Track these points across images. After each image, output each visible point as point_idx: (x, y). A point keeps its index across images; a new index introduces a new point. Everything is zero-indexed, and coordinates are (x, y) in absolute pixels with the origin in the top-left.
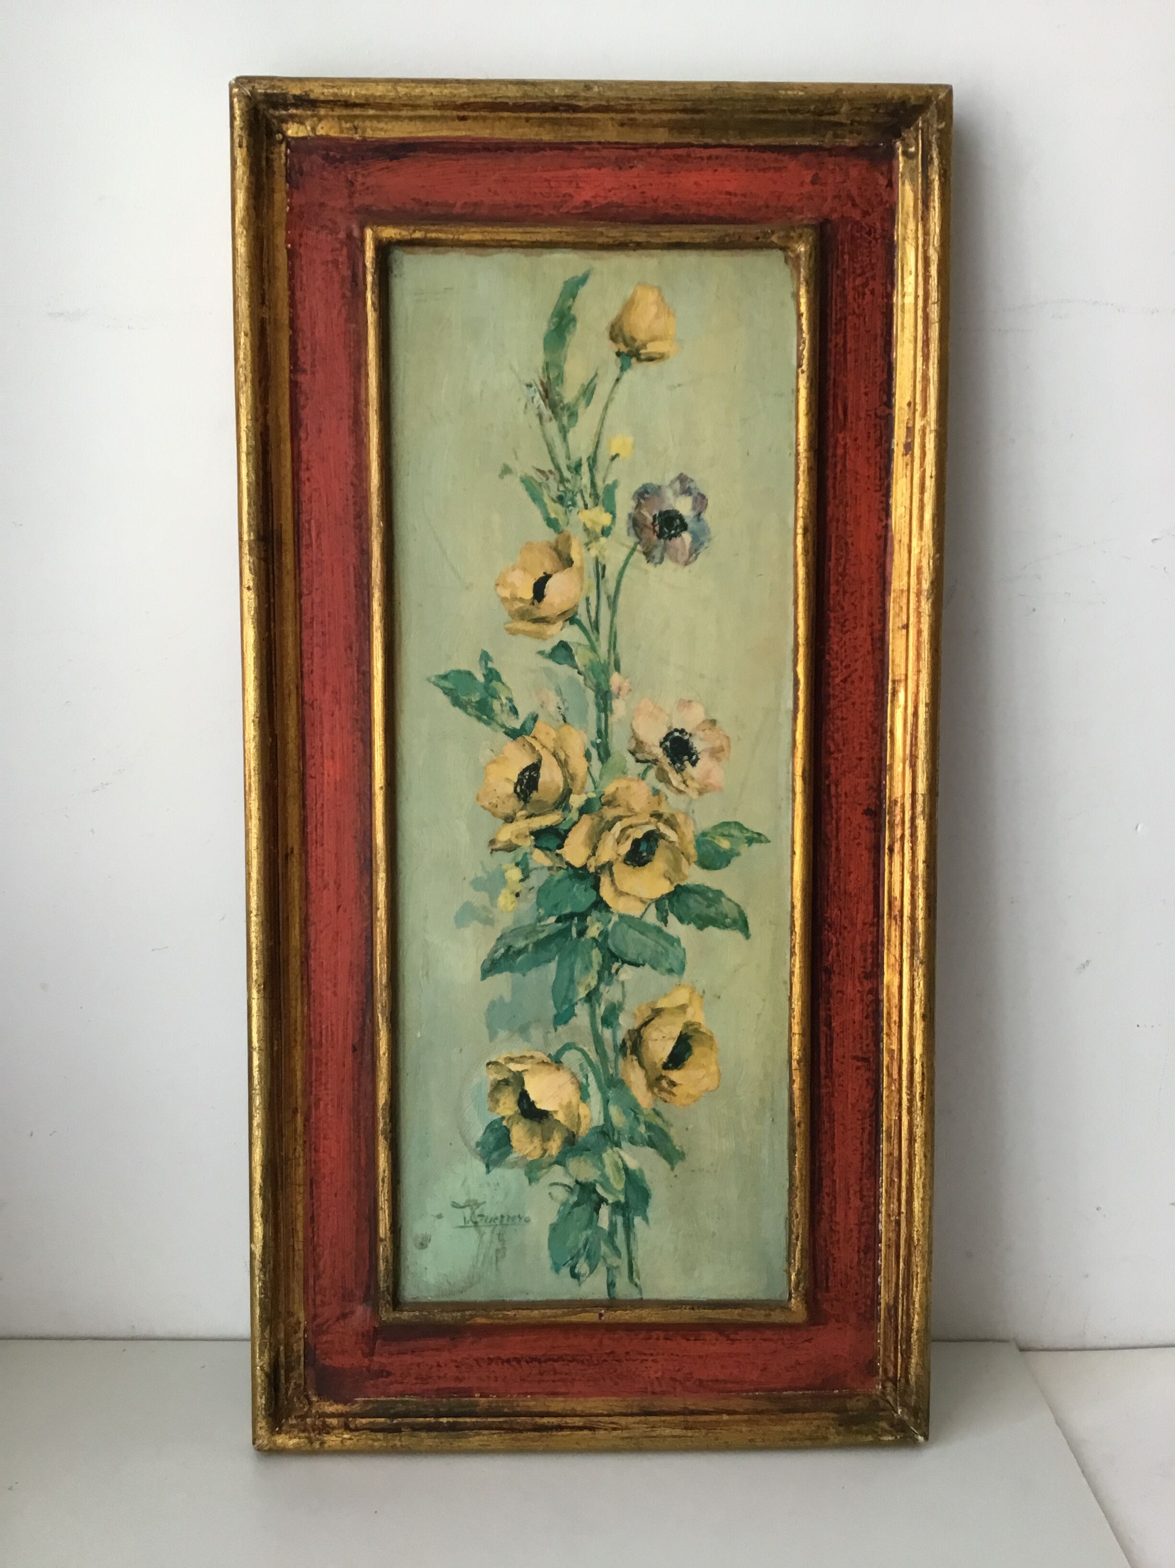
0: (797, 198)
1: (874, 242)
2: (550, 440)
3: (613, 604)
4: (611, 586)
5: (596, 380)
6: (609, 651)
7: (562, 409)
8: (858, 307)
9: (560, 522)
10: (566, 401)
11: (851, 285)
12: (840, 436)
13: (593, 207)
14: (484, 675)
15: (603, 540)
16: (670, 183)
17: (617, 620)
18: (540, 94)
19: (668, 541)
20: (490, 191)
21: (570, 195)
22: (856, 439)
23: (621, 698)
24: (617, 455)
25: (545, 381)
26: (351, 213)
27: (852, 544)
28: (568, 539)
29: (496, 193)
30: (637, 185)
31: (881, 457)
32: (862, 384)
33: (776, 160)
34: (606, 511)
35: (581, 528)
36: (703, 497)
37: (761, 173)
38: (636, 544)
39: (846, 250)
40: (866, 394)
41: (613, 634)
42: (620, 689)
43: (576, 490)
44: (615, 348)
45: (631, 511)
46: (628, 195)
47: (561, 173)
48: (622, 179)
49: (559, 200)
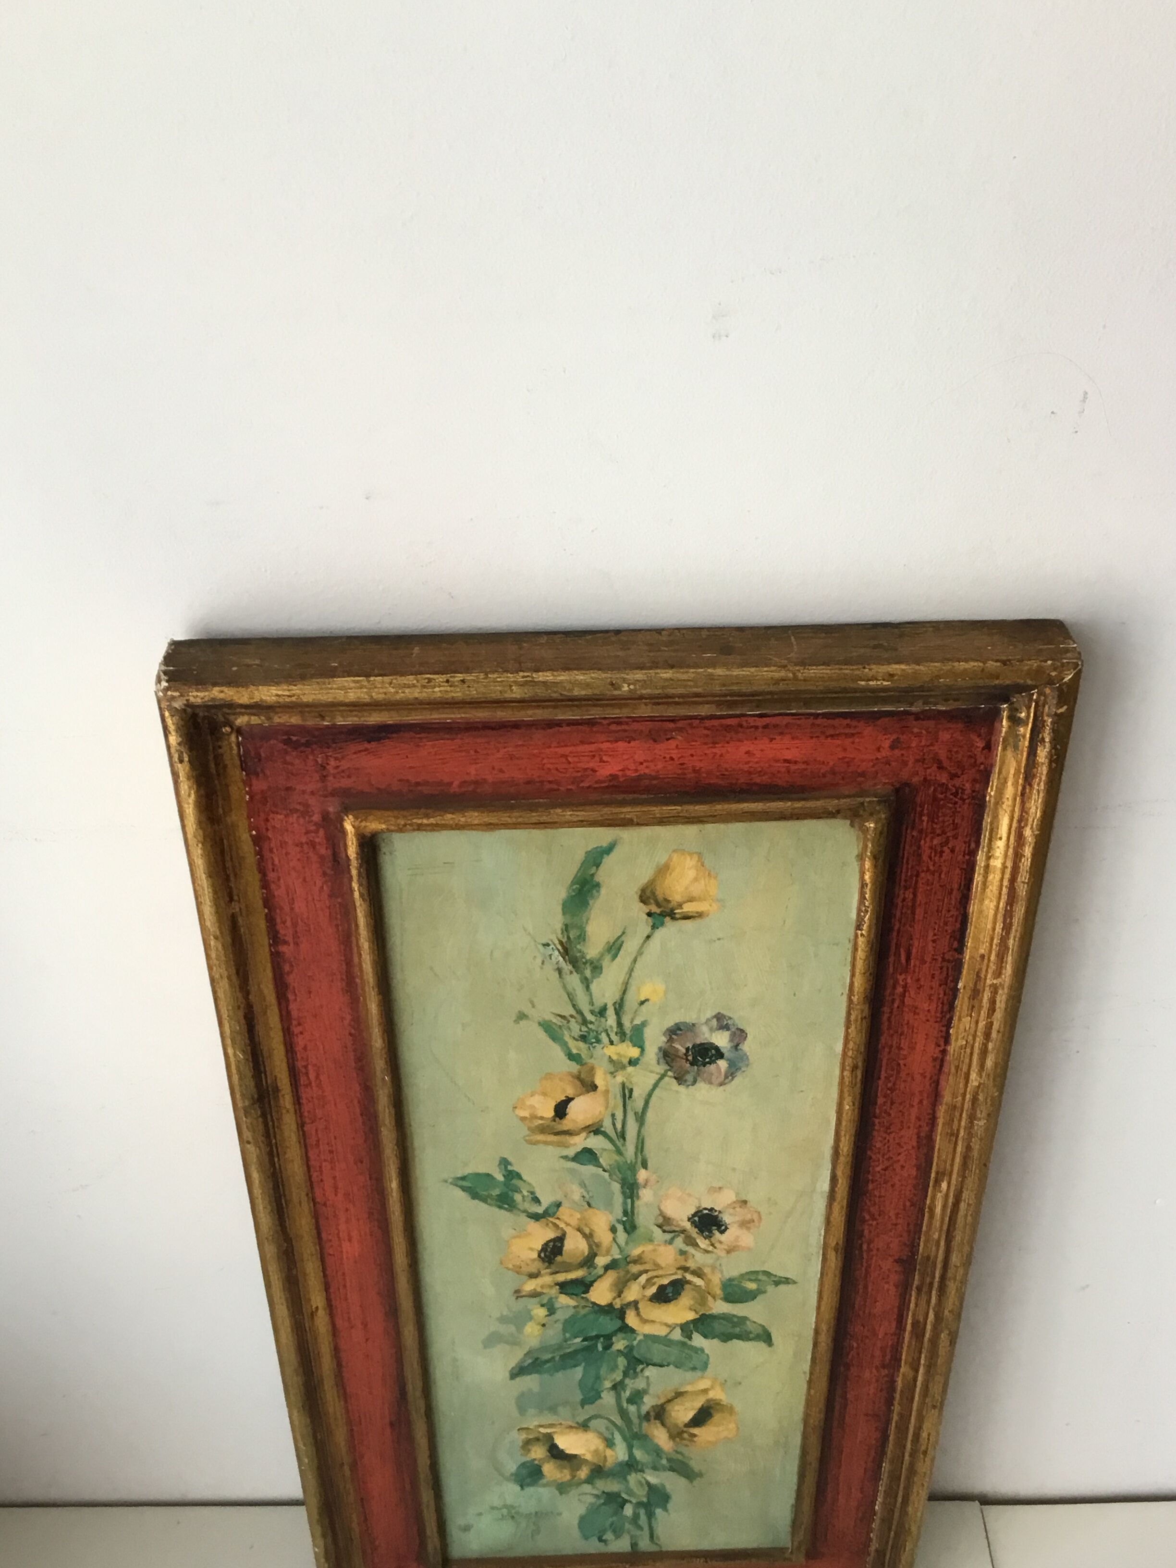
0: (871, 764)
1: (960, 802)
2: (570, 990)
3: (641, 1119)
4: (639, 1104)
5: (623, 938)
6: (636, 1154)
7: (585, 963)
8: (934, 865)
9: (583, 1056)
11: (927, 845)
12: (901, 978)
13: (621, 780)
14: (504, 1176)
15: (630, 1069)
16: (715, 754)
17: (645, 1131)
19: (702, 1068)
20: (493, 768)
21: (593, 770)
22: (918, 980)
23: (648, 1187)
24: (647, 1000)
25: (564, 940)
26: (326, 796)
27: (905, 1065)
28: (592, 1070)
29: (501, 771)
30: (676, 757)
31: (945, 994)
32: (931, 934)
33: (848, 726)
34: (634, 1046)
35: (606, 1059)
36: (742, 1031)
37: (829, 740)
38: (666, 1071)
39: (925, 812)
40: (934, 941)
41: (640, 1141)
42: (647, 1181)
43: (601, 1029)
44: (646, 909)
45: (661, 1044)
46: (664, 767)
47: (581, 748)
48: (656, 751)
49: (579, 774)
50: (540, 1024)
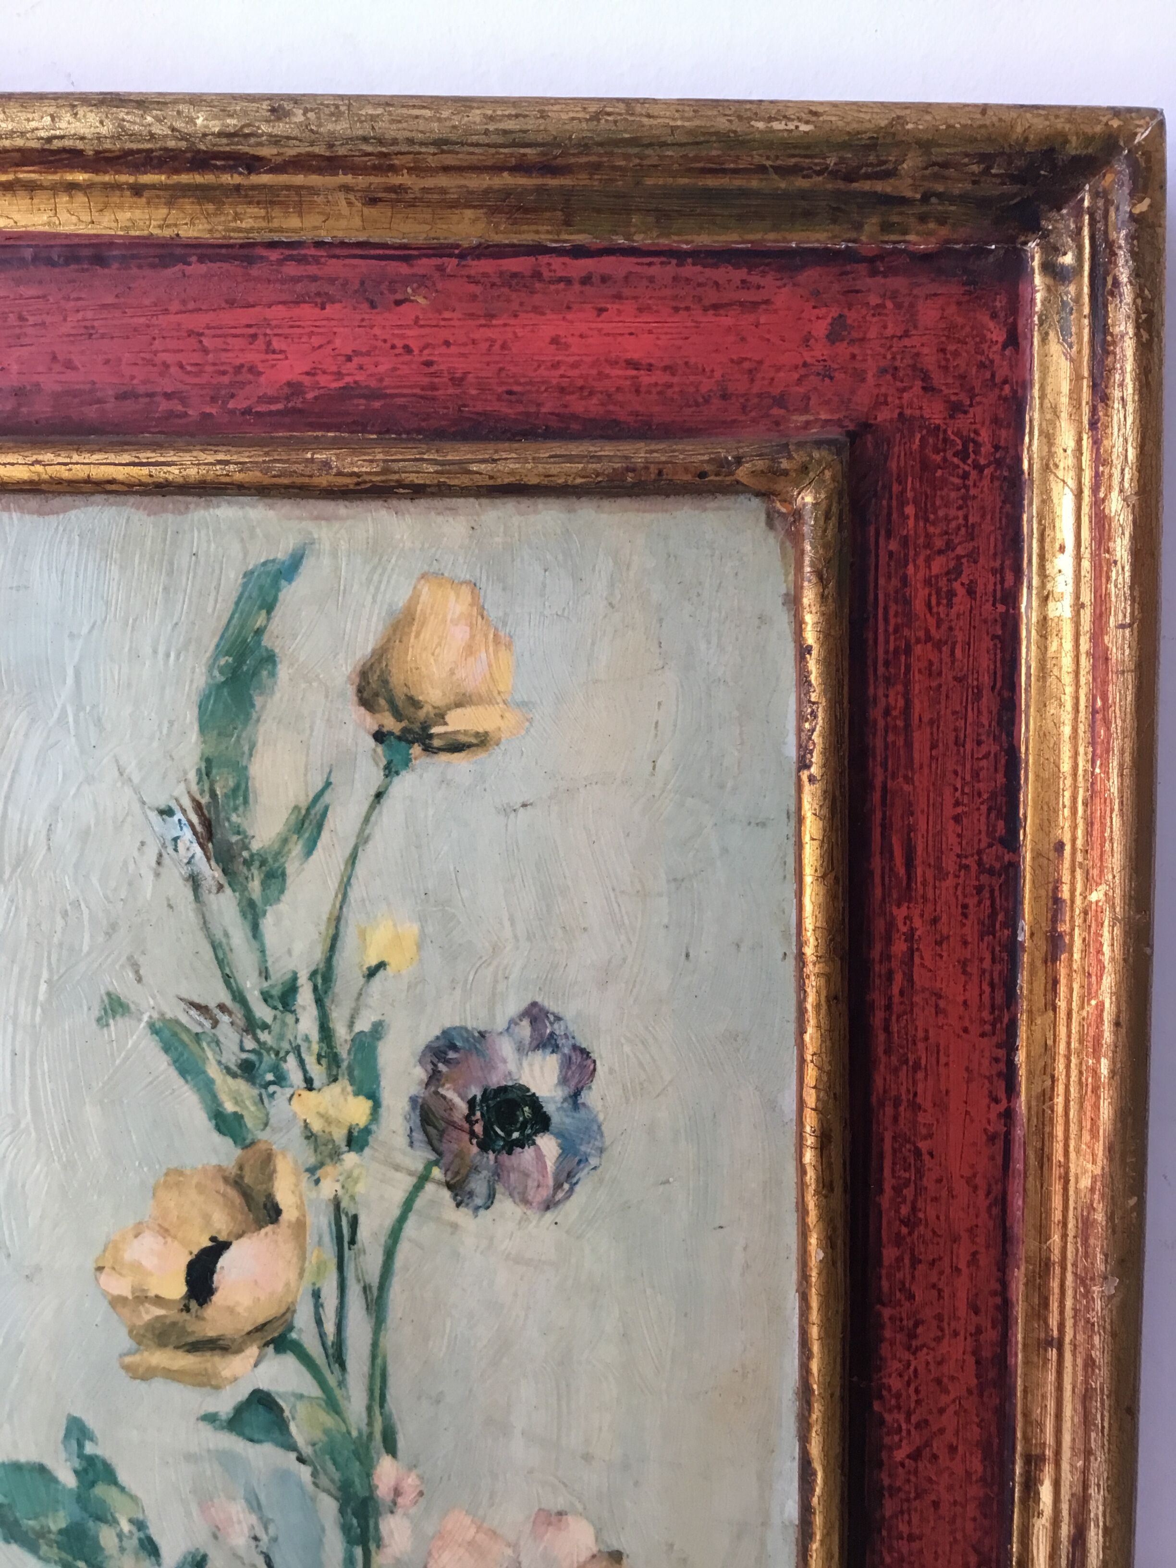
0: (796, 376)
1: (974, 474)
2: (219, 936)
3: (377, 1303)
4: (373, 1261)
5: (327, 798)
6: (369, 1409)
7: (248, 863)
8: (938, 627)
9: (249, 1122)
10: (255, 846)
11: (920, 575)
12: (900, 913)
13: (310, 396)
14: (76, 1472)
15: (350, 1159)
16: (493, 341)
17: (388, 1341)
18: (157, 129)
19: (504, 1157)
20: (54, 358)
21: (252, 370)
22: (935, 921)
23: (400, 1511)
24: (382, 965)
25: (205, 800)
27: (931, 1154)
28: (267, 1160)
29: (69, 365)
30: (414, 345)
31: (993, 961)
32: (949, 801)
33: (745, 284)
34: (356, 1094)
35: (297, 1131)
36: (585, 1053)
37: (710, 316)
38: (429, 1166)
39: (910, 494)
40: (957, 819)
41: (378, 1373)
42: (397, 1492)
43: (285, 1046)
44: (371, 722)
45: (415, 1089)
46: (395, 369)
47: (228, 317)
48: (377, 331)
49: (226, 379)
50: (153, 1029)
